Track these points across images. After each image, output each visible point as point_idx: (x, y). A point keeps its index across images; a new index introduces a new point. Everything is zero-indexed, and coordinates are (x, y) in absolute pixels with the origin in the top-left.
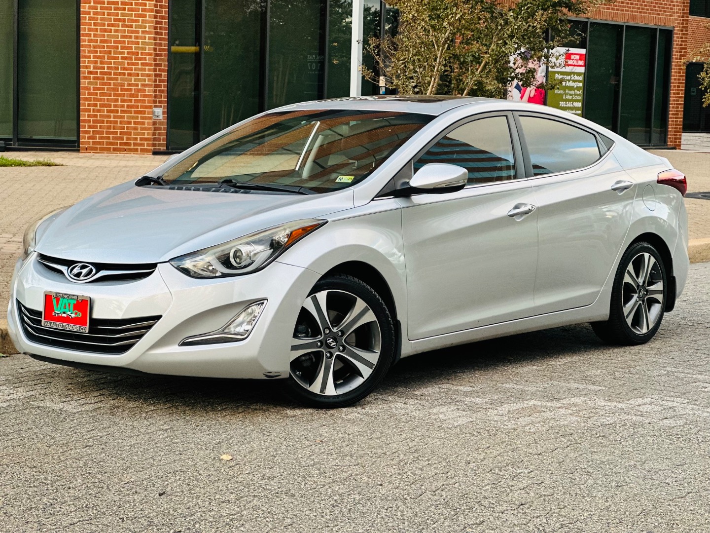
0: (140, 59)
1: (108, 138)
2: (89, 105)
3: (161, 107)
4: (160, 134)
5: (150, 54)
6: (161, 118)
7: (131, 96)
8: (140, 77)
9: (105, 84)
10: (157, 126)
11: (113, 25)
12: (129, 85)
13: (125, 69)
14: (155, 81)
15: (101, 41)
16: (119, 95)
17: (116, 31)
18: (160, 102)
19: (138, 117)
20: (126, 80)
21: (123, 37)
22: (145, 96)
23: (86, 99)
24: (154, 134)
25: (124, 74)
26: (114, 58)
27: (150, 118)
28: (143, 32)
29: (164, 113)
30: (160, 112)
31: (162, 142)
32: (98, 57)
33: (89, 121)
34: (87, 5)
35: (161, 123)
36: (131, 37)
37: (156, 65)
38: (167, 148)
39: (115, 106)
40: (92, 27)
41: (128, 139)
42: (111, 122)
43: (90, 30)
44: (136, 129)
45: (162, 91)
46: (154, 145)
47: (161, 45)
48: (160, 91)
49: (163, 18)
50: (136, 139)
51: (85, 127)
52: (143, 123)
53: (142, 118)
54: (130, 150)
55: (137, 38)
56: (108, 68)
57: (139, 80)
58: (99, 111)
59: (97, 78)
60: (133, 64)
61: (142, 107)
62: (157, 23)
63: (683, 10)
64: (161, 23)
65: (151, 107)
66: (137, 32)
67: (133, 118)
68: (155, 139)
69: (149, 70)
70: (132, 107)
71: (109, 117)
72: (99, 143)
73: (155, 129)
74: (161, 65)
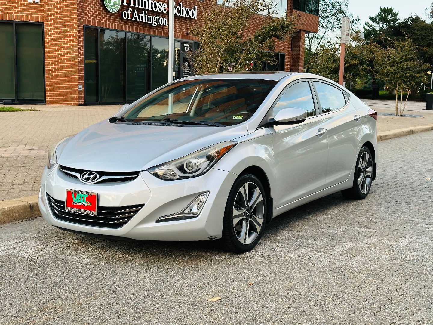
0: (72, 64)
1: (59, 98)
2: (49, 84)
3: (82, 85)
4: (81, 97)
5: (76, 62)
6: (82, 90)
7: (68, 80)
9: (56, 75)
11: (59, 49)
12: (67, 75)
13: (65, 68)
14: (79, 73)
15: (54, 56)
16: (63, 80)
17: (61, 51)
18: (81, 83)
20: (66, 73)
21: (64, 54)
22: (75, 80)
23: (48, 82)
24: (79, 97)
25: (65, 70)
26: (60, 63)
27: (77, 90)
28: (73, 52)
29: (83, 87)
30: (81, 87)
31: (82, 100)
32: (53, 63)
33: (50, 91)
34: (47, 40)
35: (82, 92)
36: (67, 54)
37: (79, 66)
38: (85, 103)
39: (61, 84)
40: (50, 49)
41: (67, 99)
42: (59, 91)
43: (49, 51)
44: (71, 94)
45: (82, 78)
46: (79, 101)
47: (81, 58)
48: (81, 78)
49: (81, 46)
50: (71, 99)
51: (48, 94)
52: (74, 92)
53: (73, 90)
54: (69, 104)
55: (70, 54)
56: (58, 68)
57: (72, 73)
58: (54, 87)
59: (53, 72)
60: (69, 66)
61: (73, 85)
62: (79, 48)
63: (289, 46)
64: (80, 48)
65: (77, 85)
66: (70, 52)
67: (69, 89)
68: (79, 99)
69: (76, 69)
70: (69, 85)
71: (59, 89)
72: (55, 101)
73: (79, 94)
74: (81, 67)
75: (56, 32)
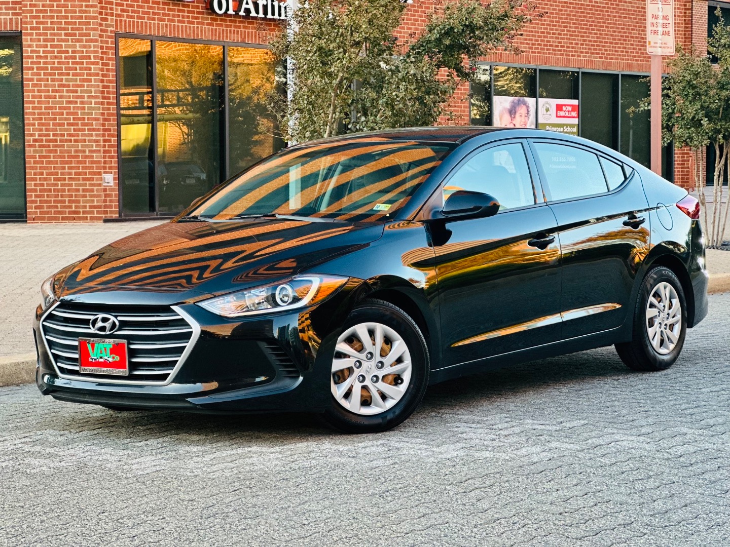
0: (87, 125)
1: (57, 207)
2: (35, 173)
3: (111, 173)
4: (110, 201)
5: (97, 119)
6: (112, 184)
7: (79, 162)
8: (87, 143)
9: (50, 151)
10: (108, 193)
11: (57, 91)
12: (76, 151)
13: (71, 135)
14: (104, 146)
15: (46, 108)
16: (67, 163)
17: (61, 97)
18: (110, 168)
19: (86, 184)
20: (73, 146)
21: (68, 102)
22: (93, 162)
23: (32, 168)
24: (104, 201)
25: (71, 141)
26: (60, 125)
27: (100, 185)
28: (89, 97)
29: (114, 179)
30: (110, 179)
31: (114, 209)
32: (43, 125)
33: (36, 191)
34: (30, 72)
35: (112, 190)
36: (76, 102)
37: (105, 130)
38: (121, 216)
39: (62, 174)
40: (36, 94)
41: (76, 207)
42: (58, 190)
43: (33, 97)
44: (85, 196)
45: (113, 157)
46: (105, 212)
47: (109, 109)
48: (109, 157)
49: (110, 81)
50: (85, 207)
52: (92, 191)
53: (91, 185)
54: (80, 219)
55: (82, 103)
56: (54, 135)
57: (87, 146)
58: (45, 179)
59: (43, 146)
60: (80, 130)
61: (90, 173)
64: (108, 87)
65: (100, 174)
66: (83, 97)
68: (105, 207)
69: (97, 135)
70: (79, 174)
71: (56, 185)
72: (47, 213)
73: (106, 196)
74: (110, 130)
75: (49, 52)
